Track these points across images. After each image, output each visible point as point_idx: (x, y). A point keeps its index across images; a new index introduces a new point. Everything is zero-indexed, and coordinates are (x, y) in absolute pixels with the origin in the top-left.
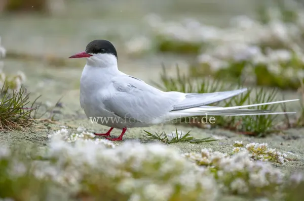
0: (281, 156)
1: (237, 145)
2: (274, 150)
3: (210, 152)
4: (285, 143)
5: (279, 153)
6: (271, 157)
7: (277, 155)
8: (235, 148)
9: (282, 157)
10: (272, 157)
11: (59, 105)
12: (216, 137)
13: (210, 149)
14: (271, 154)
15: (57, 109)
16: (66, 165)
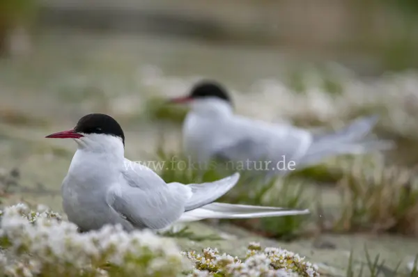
0: (311, 267)
1: (251, 248)
2: (302, 259)
3: (216, 253)
4: (317, 253)
5: (309, 264)
6: (296, 268)
7: (305, 266)
8: (250, 251)
9: (312, 269)
10: (299, 268)
11: (15, 173)
12: (224, 236)
13: (216, 249)
14: (298, 263)
15: (12, 179)
16: (22, 250)
